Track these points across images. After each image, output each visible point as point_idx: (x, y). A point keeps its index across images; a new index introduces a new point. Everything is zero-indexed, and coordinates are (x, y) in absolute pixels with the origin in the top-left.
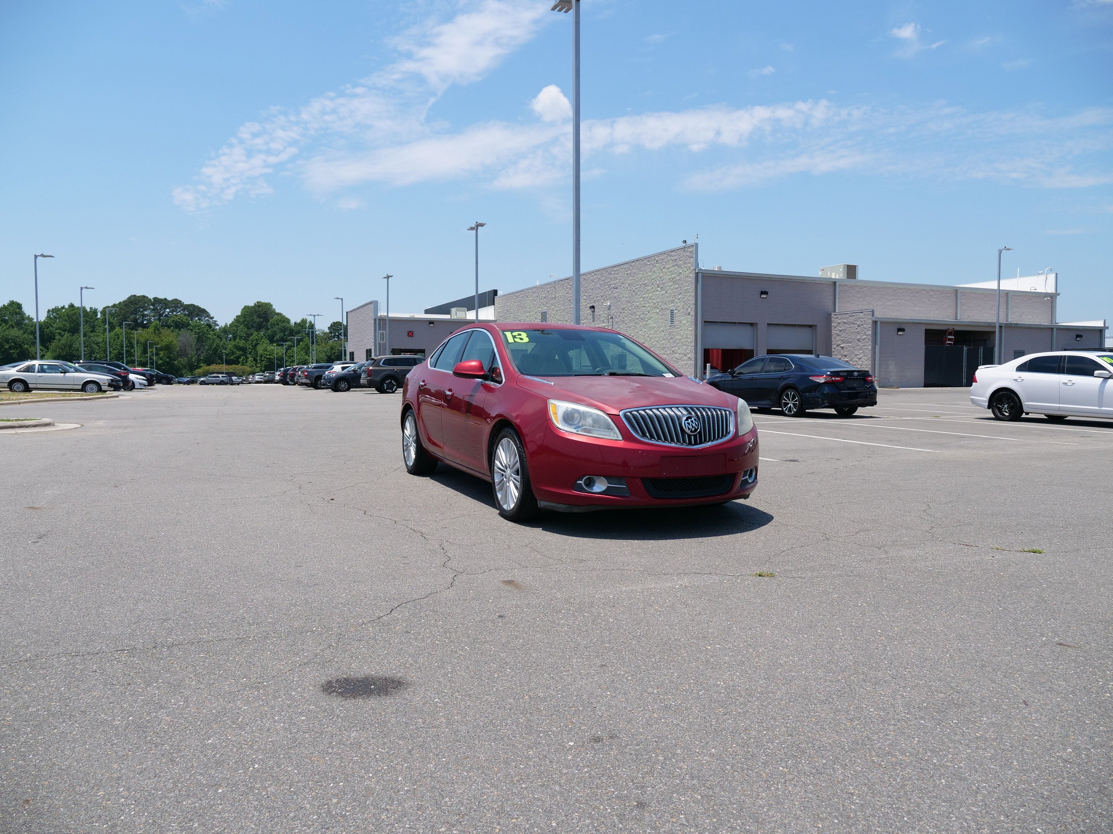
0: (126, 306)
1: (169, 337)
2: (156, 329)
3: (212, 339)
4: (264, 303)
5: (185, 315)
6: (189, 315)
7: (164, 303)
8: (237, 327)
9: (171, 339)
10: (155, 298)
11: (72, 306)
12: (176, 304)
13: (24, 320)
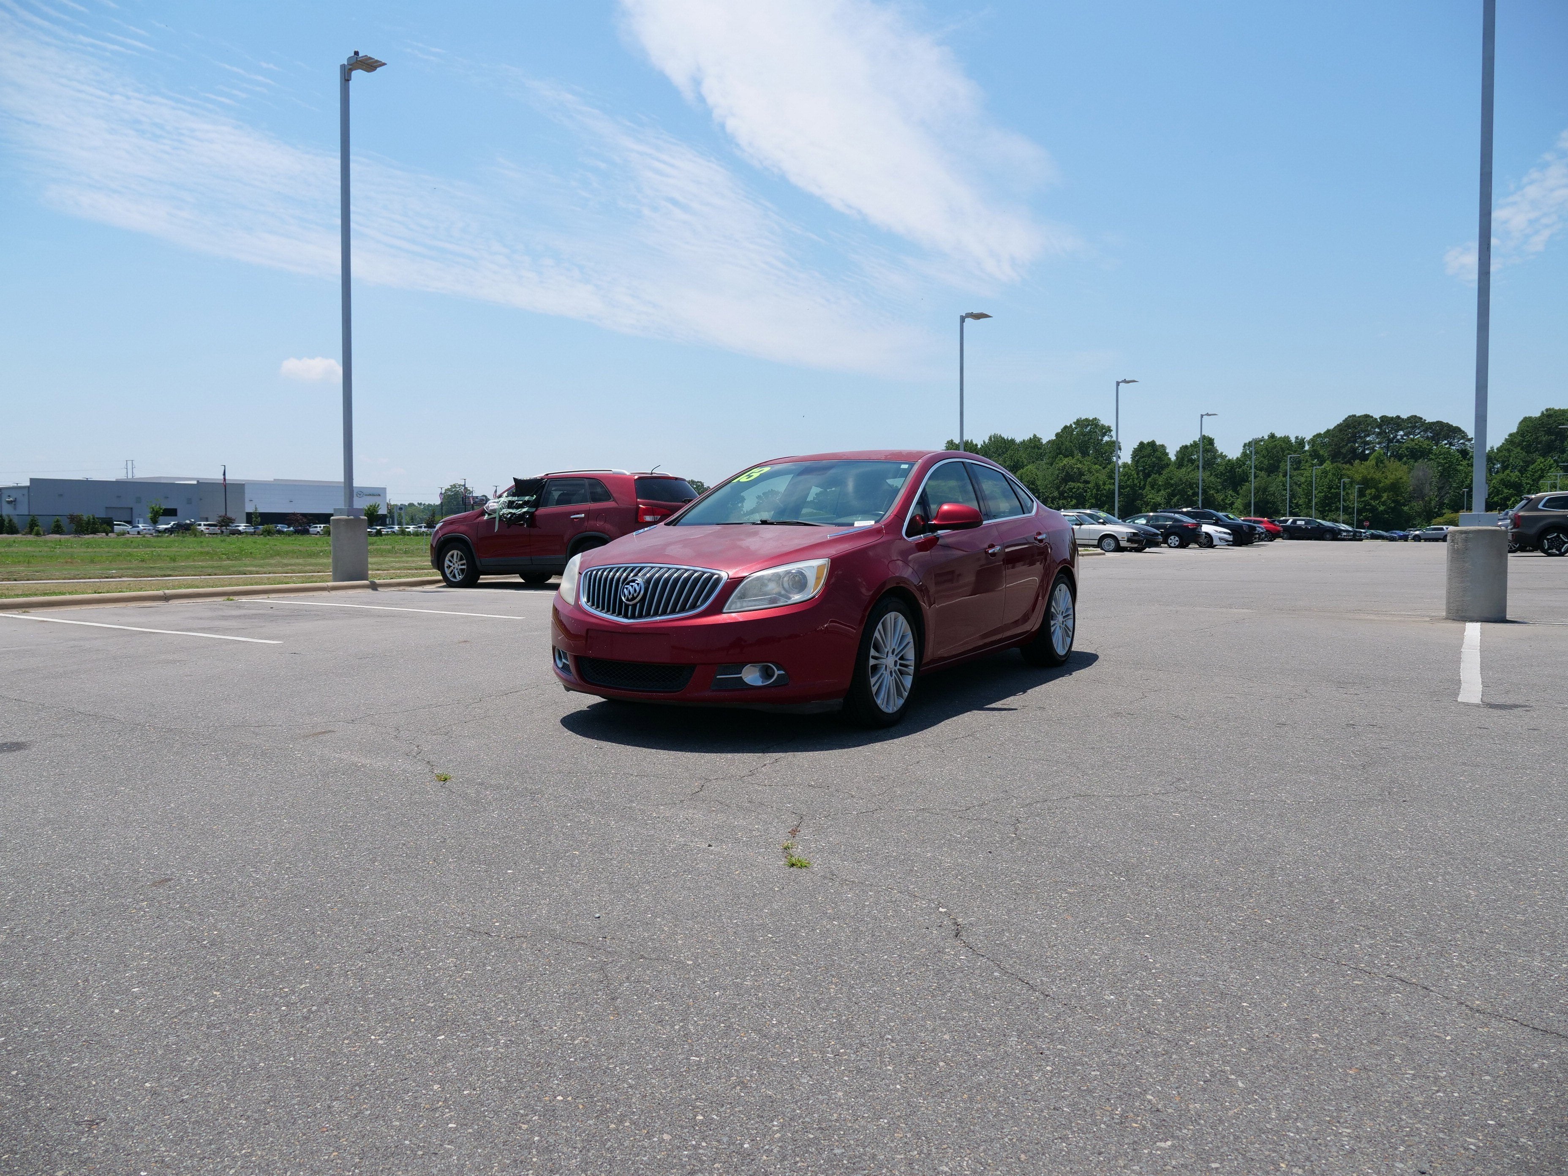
0: (1341, 430)
1: (1396, 471)
2: (1379, 461)
3: (1465, 473)
4: (1560, 410)
5: (1427, 437)
6: (1433, 438)
7: (1395, 423)
8: (1509, 450)
9: (1399, 474)
10: (1383, 418)
11: (1272, 436)
12: (1415, 422)
13: (1215, 458)
